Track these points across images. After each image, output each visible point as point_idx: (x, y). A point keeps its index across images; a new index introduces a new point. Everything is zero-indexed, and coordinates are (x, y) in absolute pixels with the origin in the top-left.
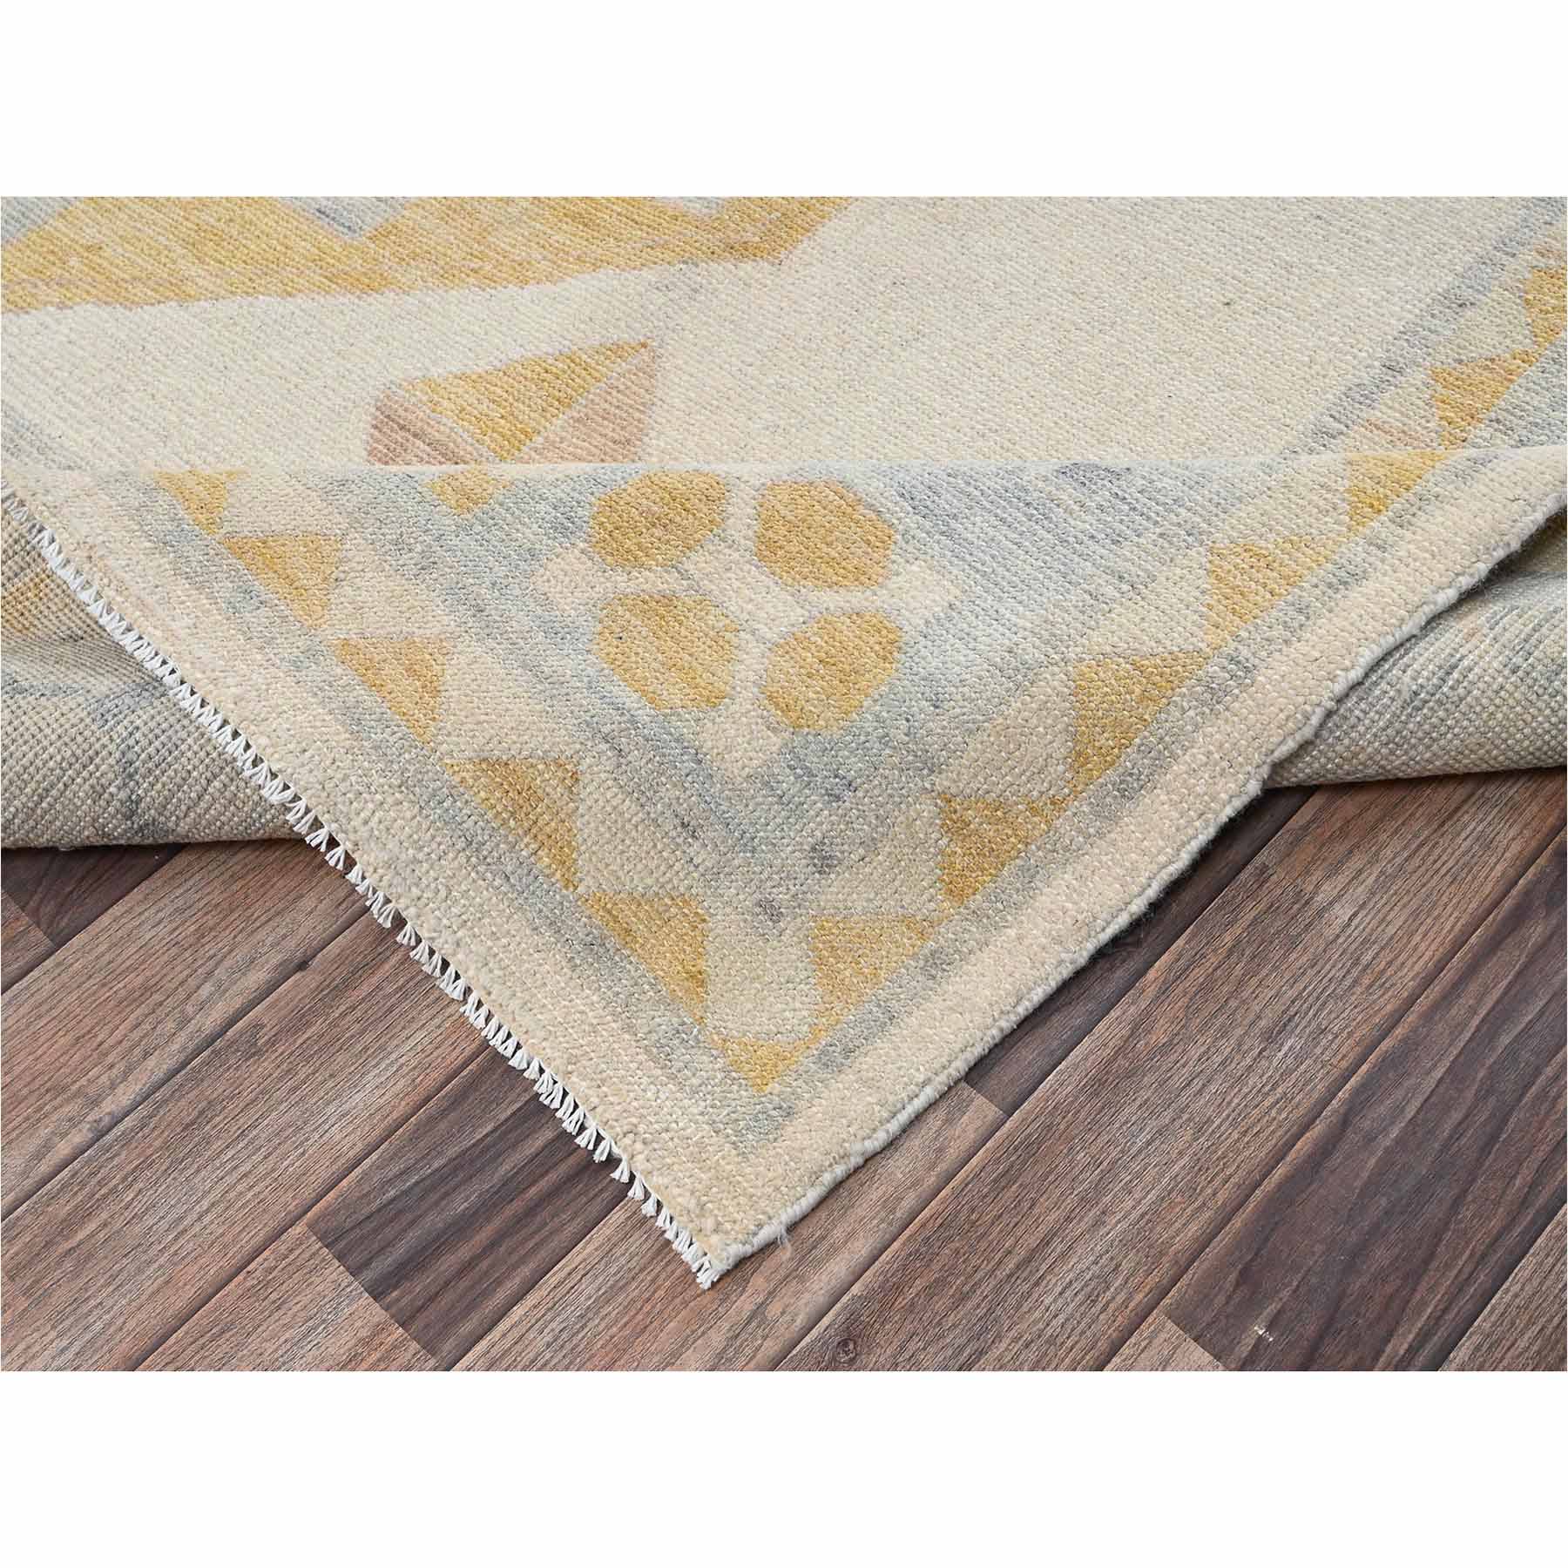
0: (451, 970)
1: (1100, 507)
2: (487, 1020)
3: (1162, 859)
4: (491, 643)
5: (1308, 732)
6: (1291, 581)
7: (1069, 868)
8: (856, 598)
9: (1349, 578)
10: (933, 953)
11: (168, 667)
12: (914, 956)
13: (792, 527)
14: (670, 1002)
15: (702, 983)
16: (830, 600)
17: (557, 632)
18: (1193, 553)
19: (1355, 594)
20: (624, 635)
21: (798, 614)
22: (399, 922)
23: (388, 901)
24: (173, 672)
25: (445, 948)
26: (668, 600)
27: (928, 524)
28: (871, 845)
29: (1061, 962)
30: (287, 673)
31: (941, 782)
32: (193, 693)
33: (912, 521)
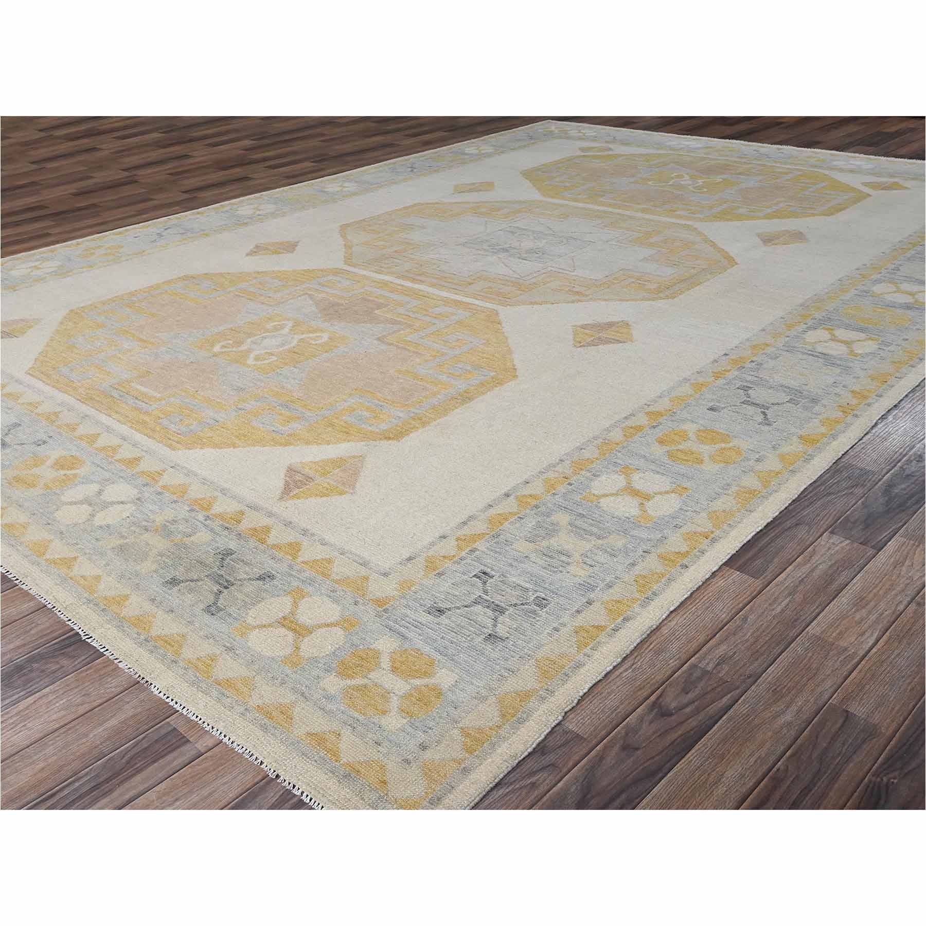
0: (297, 787)
1: (499, 650)
2: (310, 800)
3: (536, 737)
4: (308, 703)
5: (574, 704)
6: (563, 667)
7: (506, 742)
8: (426, 681)
9: (579, 665)
10: (464, 768)
11: (199, 718)
12: (458, 769)
13: (402, 663)
14: (376, 790)
15: (385, 784)
16: (418, 682)
17: (329, 698)
18: (530, 662)
19: (582, 670)
20: (352, 697)
21: (408, 687)
22: (278, 776)
23: (275, 771)
24: (200, 719)
25: (293, 781)
26: (365, 686)
27: (446, 658)
28: (439, 742)
29: (508, 767)
30: (240, 717)
31: (460, 725)
32: (208, 725)
33: (440, 657)
